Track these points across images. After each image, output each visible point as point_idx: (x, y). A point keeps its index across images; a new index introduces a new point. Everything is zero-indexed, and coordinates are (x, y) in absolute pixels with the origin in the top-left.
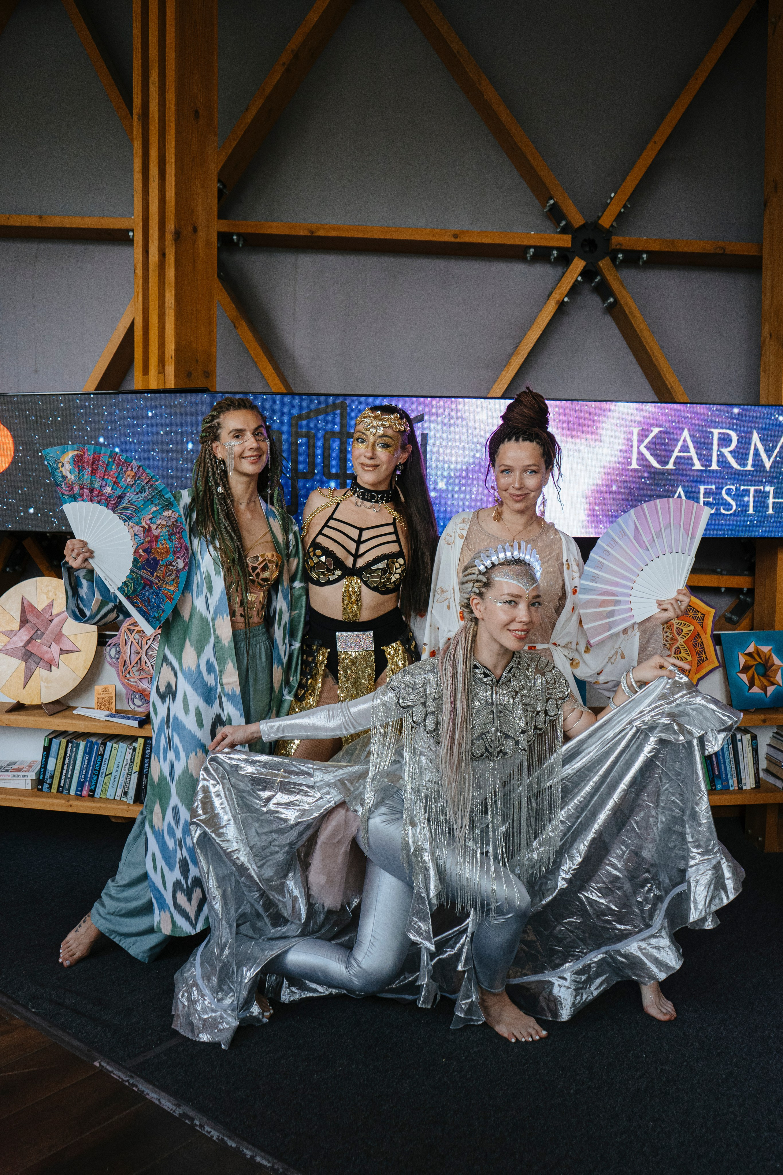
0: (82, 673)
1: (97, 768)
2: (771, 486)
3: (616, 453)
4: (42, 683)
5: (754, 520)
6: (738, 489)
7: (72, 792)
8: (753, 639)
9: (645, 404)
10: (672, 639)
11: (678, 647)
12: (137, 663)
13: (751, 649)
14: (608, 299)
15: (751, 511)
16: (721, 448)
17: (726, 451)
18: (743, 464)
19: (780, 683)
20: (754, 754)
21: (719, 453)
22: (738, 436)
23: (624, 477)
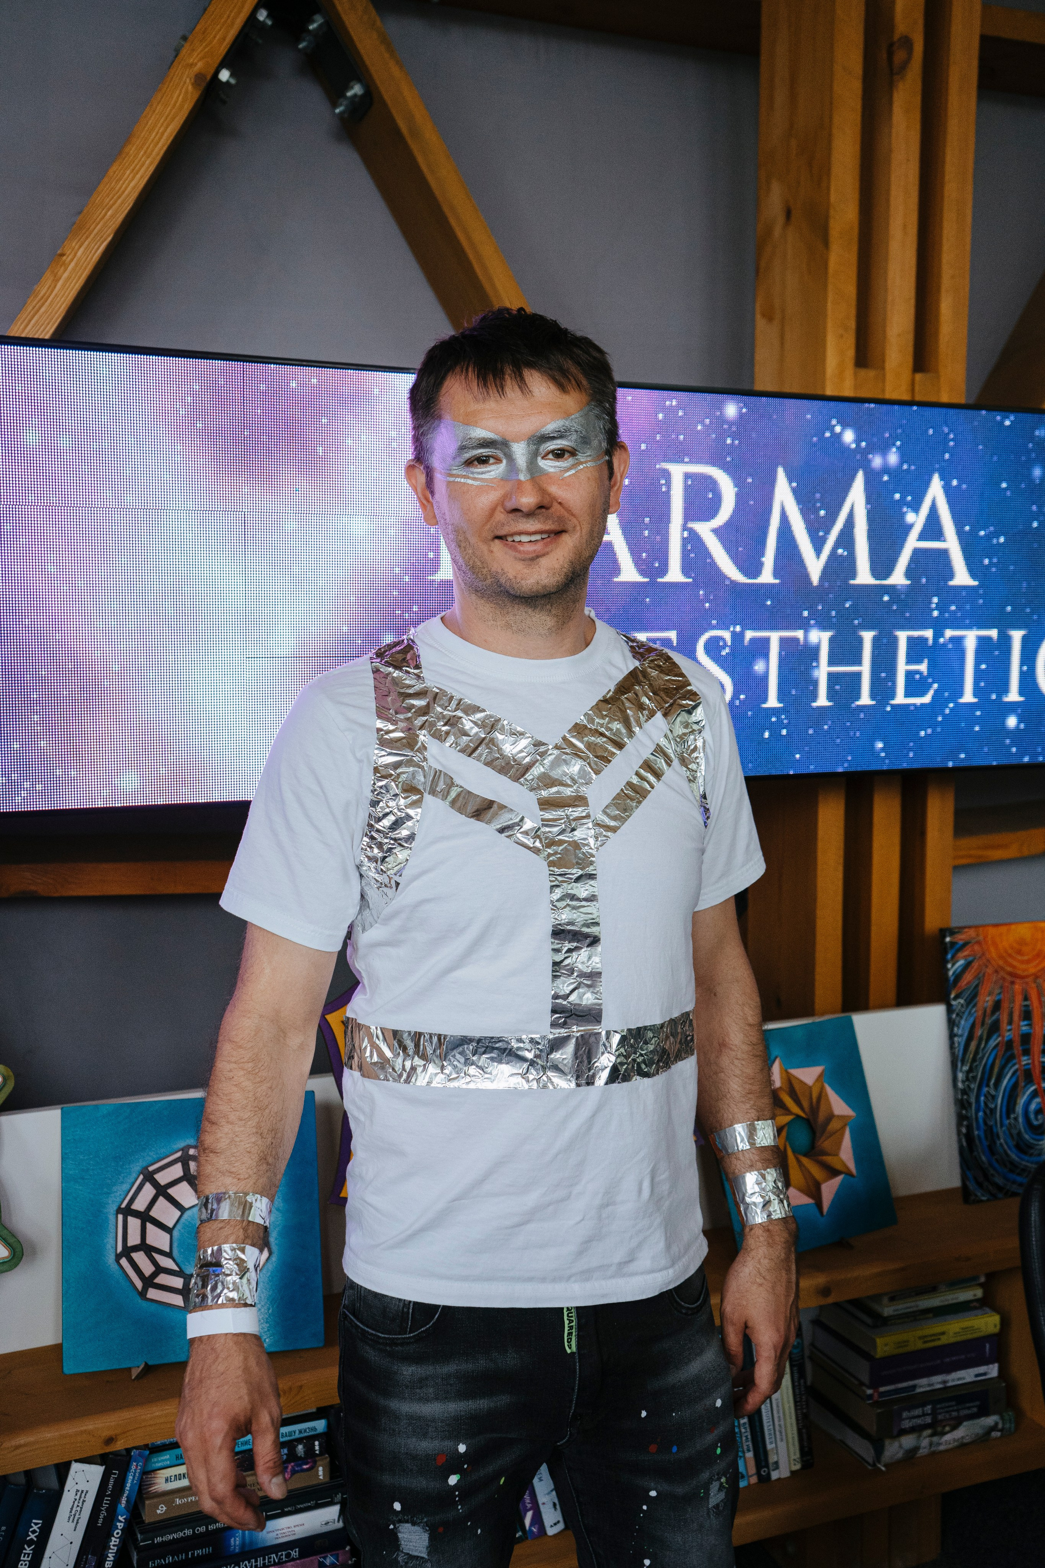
2: (823, 627)
3: (392, 532)
5: (780, 725)
6: (737, 638)
8: (776, 1051)
14: (348, 88)
15: (773, 702)
16: (693, 520)
17: (704, 529)
18: (752, 567)
19: (852, 1166)
20: (796, 1375)
21: (686, 534)
22: (736, 485)
23: (415, 609)
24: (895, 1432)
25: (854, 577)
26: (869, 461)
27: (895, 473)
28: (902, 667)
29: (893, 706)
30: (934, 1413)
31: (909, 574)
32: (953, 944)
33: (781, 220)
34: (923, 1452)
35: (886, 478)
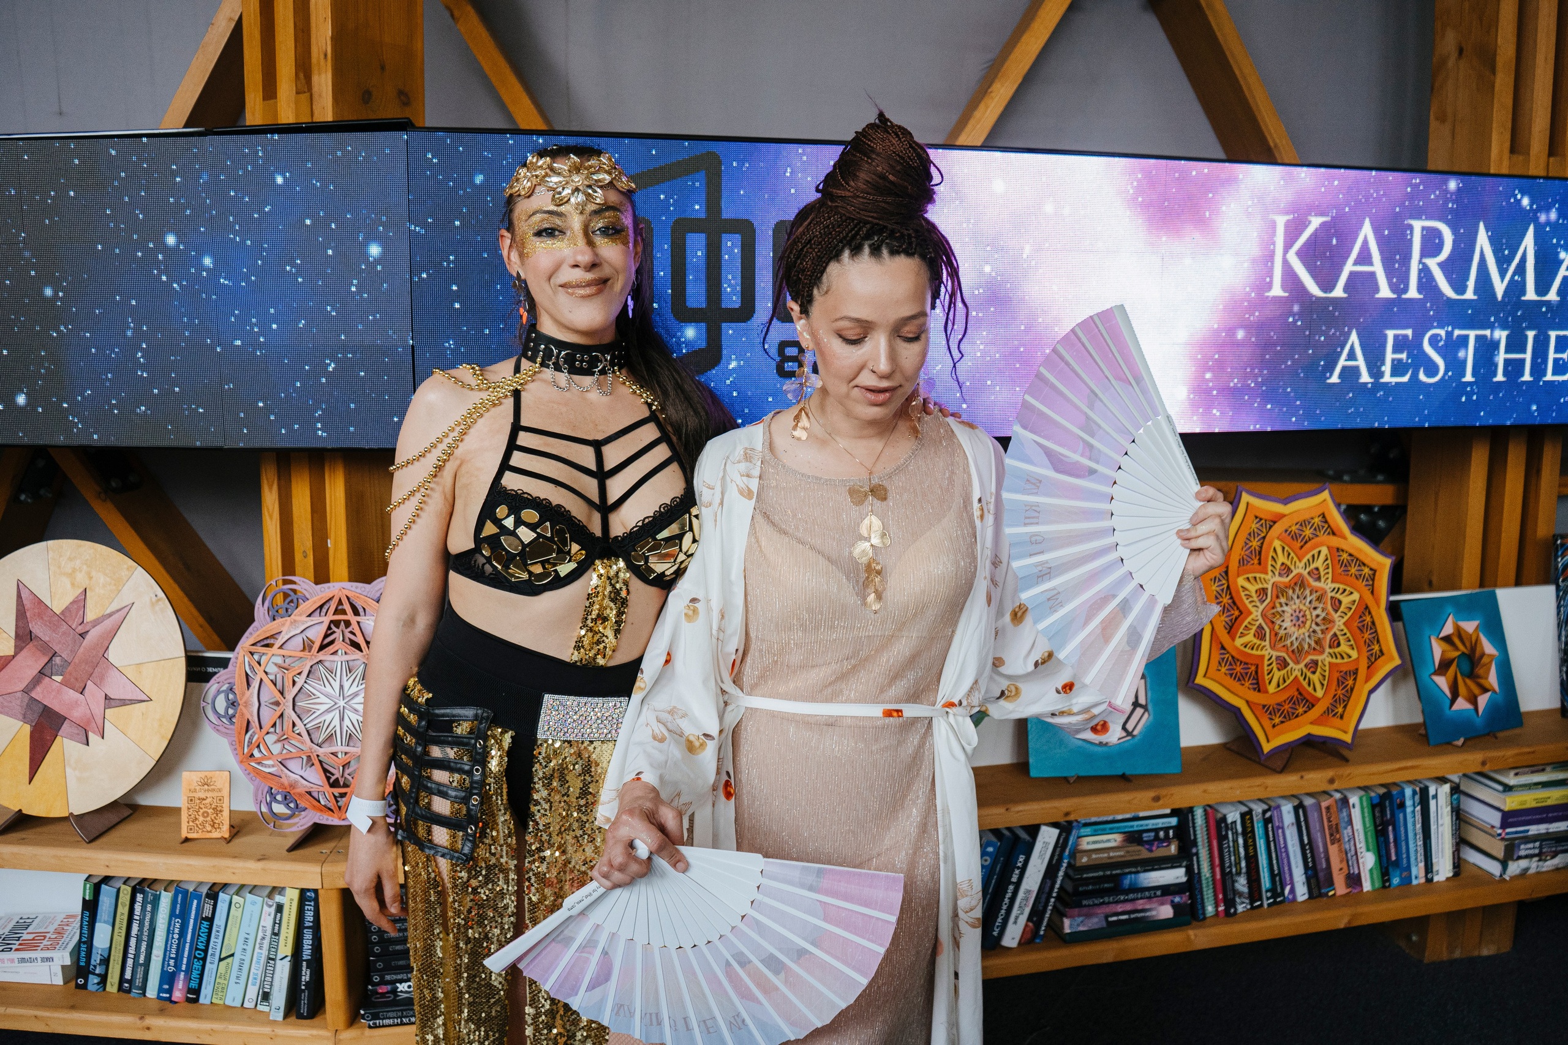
0: (157, 747)
1: (201, 946)
2: (1503, 328)
3: (1246, 265)
4: (68, 770)
5: (1472, 393)
6: (1449, 334)
7: (152, 992)
8: (1449, 609)
9: (1299, 169)
10: (1324, 619)
11: (1335, 635)
12: (274, 725)
13: (1448, 629)
15: (1469, 377)
16: (1425, 257)
17: (1432, 263)
18: (1460, 288)
19: (1496, 686)
20: (1454, 818)
21: (1421, 266)
22: (1453, 234)
23: (1257, 314)
24: (1515, 857)
25: (1524, 293)
26: (1538, 218)
27: (1554, 226)
28: (1552, 355)
29: (1544, 381)
30: (1541, 847)
31: (1559, 293)
32: (1562, 545)
33: (1454, 55)
34: (1532, 871)
35: (1548, 229)
